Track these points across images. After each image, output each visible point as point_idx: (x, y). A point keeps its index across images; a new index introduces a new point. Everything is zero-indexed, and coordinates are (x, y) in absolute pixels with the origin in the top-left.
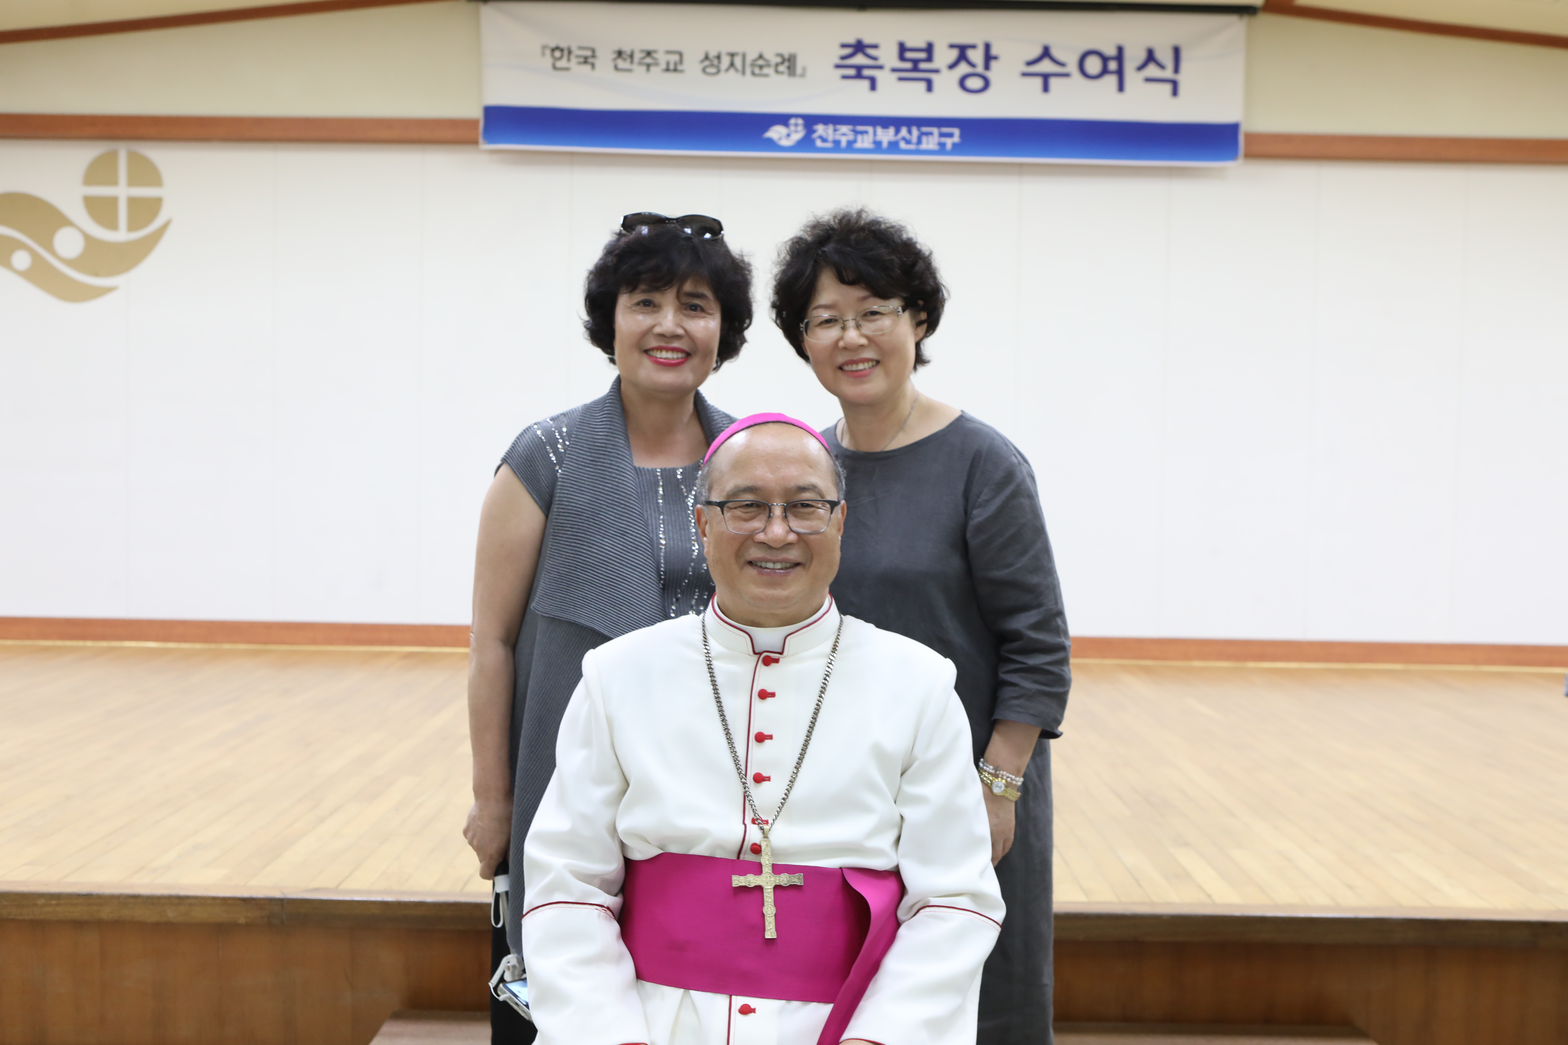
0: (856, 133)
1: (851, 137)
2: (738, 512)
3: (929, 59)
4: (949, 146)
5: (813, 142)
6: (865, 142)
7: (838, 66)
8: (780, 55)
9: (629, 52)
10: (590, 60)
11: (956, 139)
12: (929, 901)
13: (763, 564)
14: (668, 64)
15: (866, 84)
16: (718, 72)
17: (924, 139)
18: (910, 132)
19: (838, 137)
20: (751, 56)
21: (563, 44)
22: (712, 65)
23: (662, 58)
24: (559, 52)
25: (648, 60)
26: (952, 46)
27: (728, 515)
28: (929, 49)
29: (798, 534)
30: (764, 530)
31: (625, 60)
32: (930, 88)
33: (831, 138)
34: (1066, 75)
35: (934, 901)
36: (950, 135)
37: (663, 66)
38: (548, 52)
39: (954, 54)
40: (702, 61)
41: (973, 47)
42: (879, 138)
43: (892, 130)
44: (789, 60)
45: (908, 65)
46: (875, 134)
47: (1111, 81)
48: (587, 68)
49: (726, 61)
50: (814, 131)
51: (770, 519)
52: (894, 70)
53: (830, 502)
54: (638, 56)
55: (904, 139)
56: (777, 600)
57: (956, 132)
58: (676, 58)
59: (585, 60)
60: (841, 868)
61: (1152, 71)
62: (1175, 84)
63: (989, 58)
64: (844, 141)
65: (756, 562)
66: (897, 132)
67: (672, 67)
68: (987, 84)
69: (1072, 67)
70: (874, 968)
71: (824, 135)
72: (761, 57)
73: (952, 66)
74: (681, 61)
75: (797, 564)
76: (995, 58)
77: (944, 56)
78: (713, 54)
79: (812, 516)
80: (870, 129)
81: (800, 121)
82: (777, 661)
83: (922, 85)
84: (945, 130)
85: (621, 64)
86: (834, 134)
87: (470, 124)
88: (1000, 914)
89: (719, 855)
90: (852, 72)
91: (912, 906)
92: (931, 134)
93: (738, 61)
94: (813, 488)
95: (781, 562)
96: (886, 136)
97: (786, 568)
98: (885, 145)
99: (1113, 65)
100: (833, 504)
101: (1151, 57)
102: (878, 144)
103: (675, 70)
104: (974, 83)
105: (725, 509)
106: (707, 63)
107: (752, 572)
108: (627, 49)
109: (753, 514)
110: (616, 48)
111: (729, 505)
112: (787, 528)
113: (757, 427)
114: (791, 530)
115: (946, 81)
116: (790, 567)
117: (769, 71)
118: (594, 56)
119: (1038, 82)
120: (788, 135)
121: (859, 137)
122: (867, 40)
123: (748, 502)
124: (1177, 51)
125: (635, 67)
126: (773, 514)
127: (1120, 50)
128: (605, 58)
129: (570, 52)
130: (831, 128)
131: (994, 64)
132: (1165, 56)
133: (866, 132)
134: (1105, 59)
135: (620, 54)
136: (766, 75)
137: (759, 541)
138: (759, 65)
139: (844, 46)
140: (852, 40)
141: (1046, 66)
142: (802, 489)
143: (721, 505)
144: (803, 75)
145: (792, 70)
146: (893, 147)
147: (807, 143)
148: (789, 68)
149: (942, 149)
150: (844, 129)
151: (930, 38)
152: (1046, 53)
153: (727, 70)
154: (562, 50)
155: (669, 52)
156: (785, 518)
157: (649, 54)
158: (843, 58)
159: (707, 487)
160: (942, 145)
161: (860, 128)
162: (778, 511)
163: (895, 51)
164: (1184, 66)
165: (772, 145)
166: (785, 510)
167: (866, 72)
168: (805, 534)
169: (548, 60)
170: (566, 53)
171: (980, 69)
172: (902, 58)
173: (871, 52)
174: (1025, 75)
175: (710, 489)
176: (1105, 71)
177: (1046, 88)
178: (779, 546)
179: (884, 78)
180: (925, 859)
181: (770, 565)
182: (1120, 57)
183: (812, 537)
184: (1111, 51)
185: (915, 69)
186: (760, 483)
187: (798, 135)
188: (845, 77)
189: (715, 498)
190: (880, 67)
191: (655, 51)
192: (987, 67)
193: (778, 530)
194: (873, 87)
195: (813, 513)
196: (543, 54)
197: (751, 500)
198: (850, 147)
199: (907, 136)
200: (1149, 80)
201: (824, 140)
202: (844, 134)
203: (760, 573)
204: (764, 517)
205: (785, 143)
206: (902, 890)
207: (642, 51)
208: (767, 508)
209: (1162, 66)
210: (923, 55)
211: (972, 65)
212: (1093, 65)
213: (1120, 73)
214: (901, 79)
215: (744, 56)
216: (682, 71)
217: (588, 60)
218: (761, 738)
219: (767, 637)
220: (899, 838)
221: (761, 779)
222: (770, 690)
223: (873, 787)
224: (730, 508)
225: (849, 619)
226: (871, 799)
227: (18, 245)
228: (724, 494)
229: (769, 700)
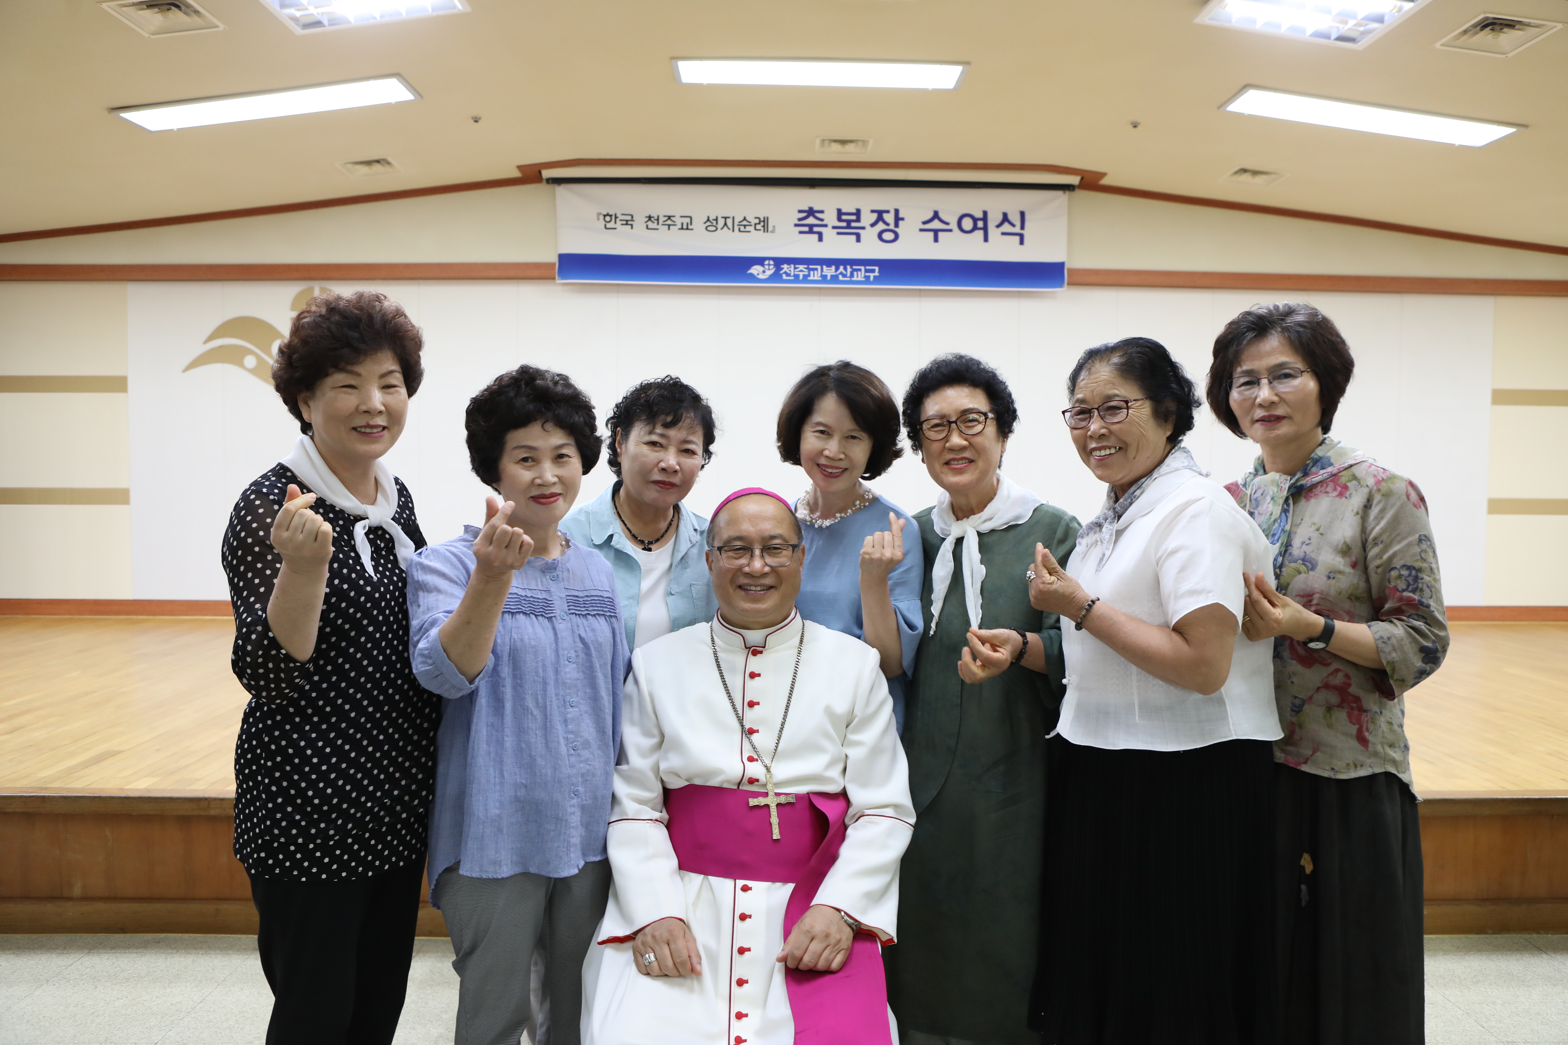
0: (810, 270)
1: (806, 272)
2: (731, 554)
3: (858, 220)
4: (872, 279)
5: (781, 276)
6: (815, 276)
7: (796, 225)
8: (758, 218)
9: (656, 218)
10: (629, 223)
11: (877, 274)
12: (864, 812)
13: (749, 588)
14: (682, 224)
15: (816, 236)
16: (716, 229)
17: (855, 273)
18: (845, 269)
19: (796, 273)
20: (738, 219)
21: (611, 213)
22: (712, 225)
23: (678, 221)
24: (609, 217)
25: (669, 222)
26: (873, 211)
27: (724, 555)
28: (858, 213)
29: (771, 567)
30: (748, 565)
31: (653, 222)
32: (858, 240)
33: (792, 274)
34: (950, 231)
35: (869, 811)
36: (873, 271)
37: (679, 226)
38: (601, 217)
39: (875, 216)
40: (705, 223)
41: (888, 212)
42: (823, 273)
43: (833, 268)
44: (764, 221)
45: (844, 224)
46: (822, 270)
47: (980, 234)
48: (628, 228)
49: (721, 222)
50: (782, 269)
51: (752, 557)
52: (834, 228)
53: (792, 545)
54: (662, 219)
55: (841, 273)
56: (759, 612)
57: (877, 268)
58: (688, 220)
59: (627, 223)
60: (809, 793)
61: (1006, 228)
62: (1022, 237)
63: (898, 219)
64: (801, 275)
65: (744, 585)
66: (837, 269)
67: (685, 227)
68: (897, 236)
69: (954, 225)
71: (789, 272)
72: (745, 219)
73: (873, 225)
74: (691, 223)
75: (773, 587)
76: (902, 219)
77: (867, 218)
78: (712, 217)
79: (780, 555)
80: (819, 267)
81: (772, 262)
82: (761, 652)
83: (854, 237)
84: (869, 267)
85: (651, 225)
86: (794, 272)
87: (549, 266)
88: (913, 820)
89: (725, 786)
90: (806, 229)
91: (855, 816)
92: (860, 270)
93: (729, 222)
94: (780, 536)
95: (761, 585)
96: (830, 271)
97: (767, 590)
98: (829, 278)
99: (980, 224)
100: (795, 547)
101: (1005, 218)
102: (824, 277)
103: (687, 229)
104: (888, 236)
105: (722, 551)
106: (709, 223)
107: (741, 593)
108: (654, 215)
109: (741, 555)
110: (648, 215)
111: (726, 548)
112: (764, 563)
113: (744, 497)
114: (767, 565)
115: (869, 235)
117: (751, 229)
118: (632, 220)
119: (930, 236)
120: (764, 272)
121: (812, 273)
122: (815, 208)
123: (737, 547)
124: (1022, 214)
125: (660, 227)
126: (755, 554)
127: (985, 213)
128: (640, 222)
129: (616, 217)
130: (792, 266)
131: (901, 223)
132: (1015, 218)
133: (816, 269)
134: (975, 220)
135: (650, 218)
136: (749, 232)
137: (746, 572)
138: (744, 225)
139: (800, 211)
140: (805, 208)
141: (936, 224)
142: (772, 537)
143: (722, 548)
144: (773, 231)
145: (766, 228)
146: (835, 279)
147: (776, 277)
148: (764, 226)
149: (867, 279)
150: (801, 267)
151: (858, 207)
152: (936, 215)
153: (722, 229)
154: (611, 216)
155: (683, 217)
156: (762, 556)
157: (669, 218)
158: (800, 220)
159: (712, 536)
160: (867, 278)
161: (811, 267)
162: (757, 552)
163: (834, 215)
164: (1027, 224)
165: (753, 278)
166: (762, 551)
167: (816, 229)
168: (776, 567)
169: (601, 223)
170: (613, 217)
171: (892, 227)
172: (840, 219)
173: (819, 215)
174: (921, 230)
175: (714, 537)
176: (975, 228)
177: (936, 240)
178: (758, 575)
179: (828, 233)
180: (863, 783)
181: (753, 588)
182: (985, 218)
183: (781, 569)
184: (979, 215)
185: (849, 226)
186: (745, 534)
187: (770, 271)
188: (801, 232)
189: (717, 544)
190: (826, 226)
191: (674, 216)
192: (897, 225)
193: (757, 564)
194: (820, 239)
195: (781, 553)
196: (598, 219)
197: (739, 545)
198: (806, 279)
199: (844, 272)
200: (1003, 234)
201: (788, 275)
202: (801, 271)
203: (747, 594)
204: (748, 556)
205: (761, 276)
206: (848, 805)
207: (665, 216)
208: (750, 550)
209: (1013, 225)
210: (854, 217)
211: (887, 224)
212: (967, 224)
213: (985, 229)
214: (838, 233)
215: (733, 218)
216: (692, 229)
217: (629, 222)
218: (751, 704)
219: (755, 636)
220: (845, 769)
221: (751, 731)
222: (757, 672)
223: (827, 736)
224: (726, 551)
225: (808, 623)
226: (826, 744)
227: (250, 352)
228: (722, 542)
229: (757, 678)
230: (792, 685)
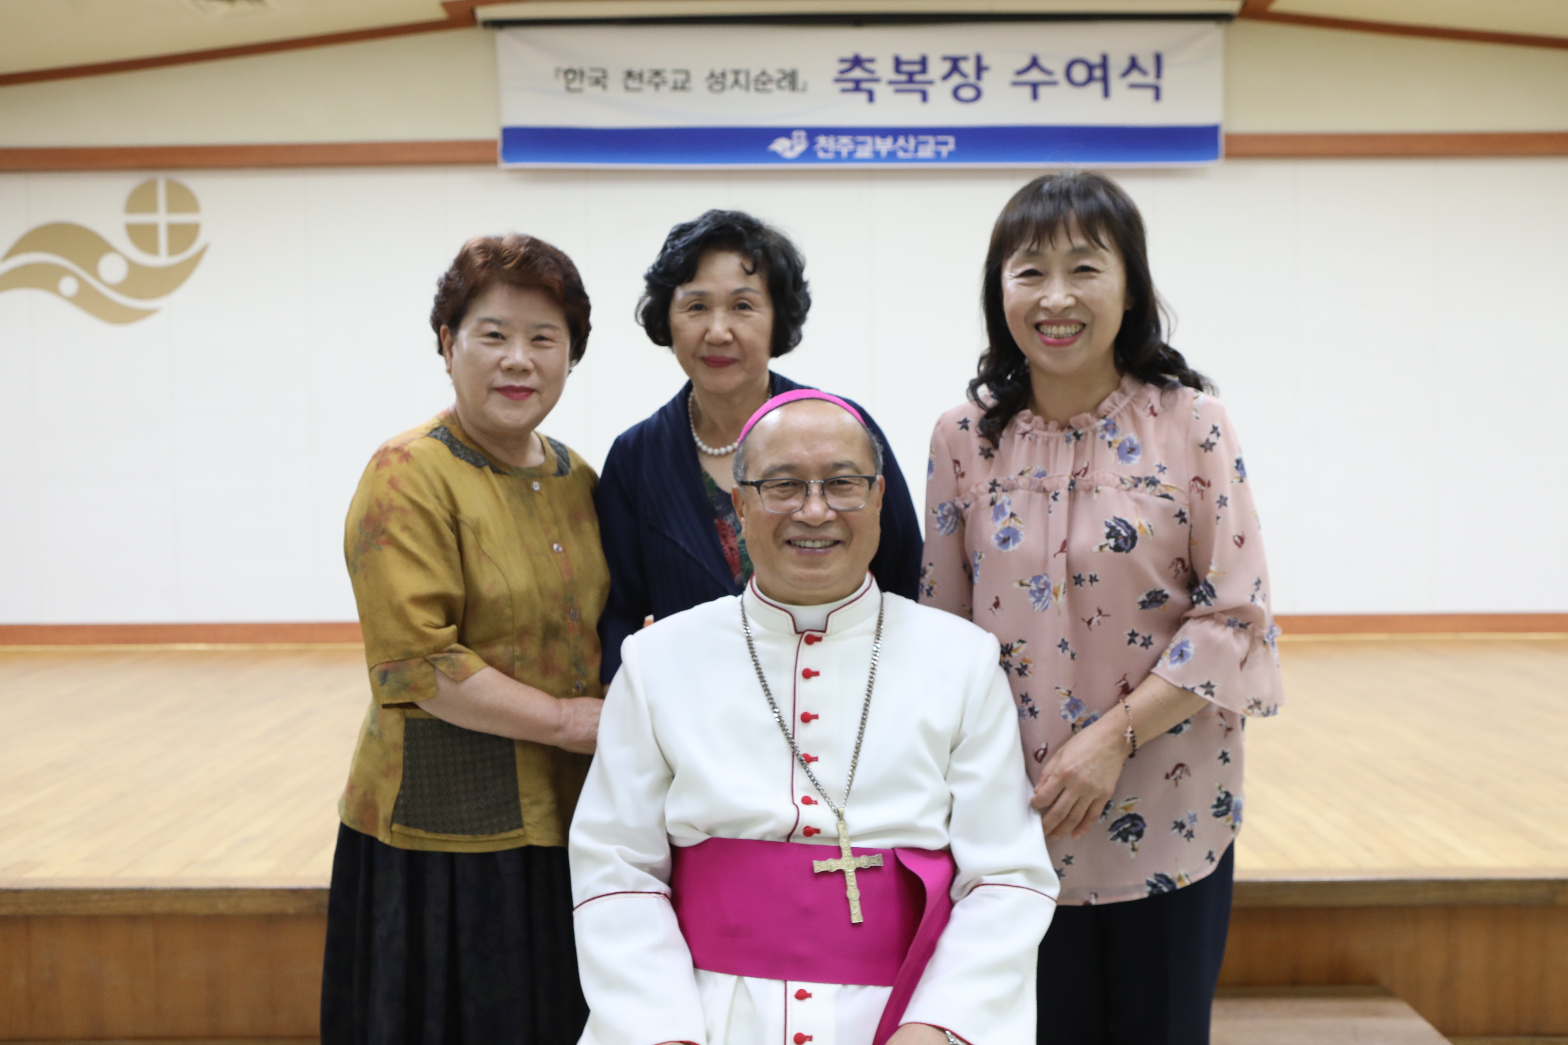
0: (856, 143)
1: (851, 147)
2: (775, 492)
3: (924, 71)
4: (944, 154)
5: (815, 153)
6: (864, 152)
7: (837, 80)
8: (782, 71)
9: (638, 73)
11: (951, 147)
12: (982, 880)
13: (802, 544)
14: (675, 82)
15: (864, 96)
16: (723, 88)
17: (921, 147)
18: (907, 141)
19: (839, 148)
20: (754, 73)
21: (576, 66)
22: (717, 82)
23: (670, 77)
24: (572, 74)
25: (657, 80)
26: (945, 58)
27: (764, 494)
28: (923, 62)
29: (837, 511)
30: (802, 509)
31: (634, 80)
32: (924, 99)
33: (832, 149)
34: (1054, 83)
35: (987, 879)
36: (945, 143)
37: (671, 84)
38: (561, 75)
39: (947, 66)
40: (708, 79)
41: (965, 58)
42: (878, 148)
43: (889, 141)
44: (790, 76)
45: (903, 78)
46: (874, 144)
47: (1096, 88)
48: (598, 89)
49: (730, 79)
50: (817, 143)
51: (807, 497)
52: (891, 83)
53: (868, 478)
54: (647, 76)
55: (901, 148)
56: (817, 579)
58: (683, 76)
59: (597, 82)
60: (893, 849)
61: (1135, 77)
62: (1157, 89)
63: (980, 69)
64: (845, 152)
65: (795, 540)
66: (895, 141)
67: (679, 85)
68: (979, 94)
69: (1060, 75)
70: (930, 949)
71: (826, 146)
72: (763, 73)
73: (946, 77)
74: (688, 79)
75: (837, 542)
76: (986, 68)
77: (937, 68)
78: (718, 71)
79: (850, 493)
80: (869, 139)
81: (803, 134)
82: (820, 639)
83: (917, 97)
84: (941, 138)
85: (632, 84)
86: (835, 145)
87: (489, 145)
88: (1054, 889)
89: (769, 838)
91: (965, 886)
92: (927, 142)
93: (742, 78)
94: (850, 465)
95: (821, 540)
96: (885, 145)
97: (825, 547)
98: (884, 154)
99: (1098, 73)
100: (871, 480)
101: (1134, 64)
102: (877, 154)
103: (683, 88)
104: (967, 93)
105: (761, 488)
106: (712, 81)
107: (790, 551)
108: (636, 69)
109: (790, 493)
110: (626, 69)
111: (766, 484)
112: (825, 506)
113: (791, 405)
114: (830, 508)
115: (940, 92)
116: (830, 546)
117: (772, 86)
118: (605, 76)
119: (1027, 91)
120: (792, 148)
121: (859, 148)
122: (865, 54)
123: (784, 481)
124: (1158, 58)
125: (644, 86)
126: (811, 492)
127: (1105, 58)
128: (616, 79)
129: (582, 74)
130: (832, 139)
131: (985, 75)
132: (1148, 63)
133: (866, 143)
134: (1090, 68)
135: (630, 74)
136: (768, 91)
137: (798, 520)
138: (762, 82)
140: (849, 54)
141: (1035, 75)
142: (839, 466)
143: (758, 484)
144: (804, 89)
145: (793, 86)
146: (892, 156)
147: (809, 154)
148: (790, 83)
149: (938, 157)
150: (845, 140)
151: (923, 51)
152: (1034, 63)
153: (732, 86)
154: (575, 72)
155: (677, 71)
156: (823, 495)
157: (657, 73)
158: (843, 72)
159: (742, 467)
160: (938, 154)
161: (860, 138)
162: (815, 489)
163: (890, 64)
164: (1166, 71)
165: (776, 157)
166: (823, 487)
167: (865, 85)
168: (844, 511)
169: (561, 83)
170: (578, 76)
171: (972, 79)
172: (898, 70)
173: (869, 66)
174: (1016, 84)
175: (745, 469)
176: (1090, 79)
177: (1035, 96)
178: (819, 523)
179: (882, 91)
180: (975, 837)
181: (809, 544)
182: (1104, 64)
183: (852, 514)
184: (1095, 59)
185: (911, 81)
186: (796, 461)
187: (801, 146)
188: (844, 91)
189: (751, 478)
190: (877, 80)
191: (663, 70)
192: (979, 77)
193: (816, 508)
194: (871, 99)
195: (851, 489)
196: (557, 76)
197: (787, 478)
198: (851, 157)
199: (905, 145)
200: (1132, 86)
201: (826, 151)
202: (845, 145)
203: (800, 553)
204: (801, 495)
205: (789, 154)
206: (955, 870)
207: (651, 70)
208: (805, 487)
209: (1144, 72)
210: (917, 68)
211: (964, 75)
212: (1079, 73)
213: (1105, 80)
214: (898, 91)
215: (748, 74)
216: (689, 89)
217: (600, 81)
218: (807, 718)
219: (809, 615)
220: (949, 818)
221: (808, 759)
222: (813, 669)
223: (922, 766)
224: (767, 488)
225: (889, 596)
226: (921, 778)
227: (65, 272)
228: (760, 473)
229: (814, 679)
230: (870, 686)
